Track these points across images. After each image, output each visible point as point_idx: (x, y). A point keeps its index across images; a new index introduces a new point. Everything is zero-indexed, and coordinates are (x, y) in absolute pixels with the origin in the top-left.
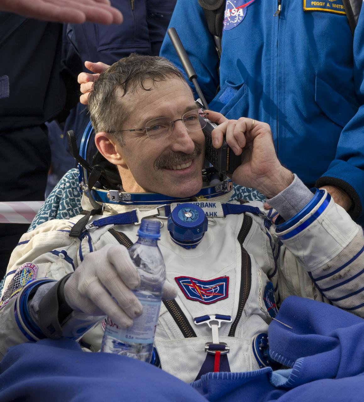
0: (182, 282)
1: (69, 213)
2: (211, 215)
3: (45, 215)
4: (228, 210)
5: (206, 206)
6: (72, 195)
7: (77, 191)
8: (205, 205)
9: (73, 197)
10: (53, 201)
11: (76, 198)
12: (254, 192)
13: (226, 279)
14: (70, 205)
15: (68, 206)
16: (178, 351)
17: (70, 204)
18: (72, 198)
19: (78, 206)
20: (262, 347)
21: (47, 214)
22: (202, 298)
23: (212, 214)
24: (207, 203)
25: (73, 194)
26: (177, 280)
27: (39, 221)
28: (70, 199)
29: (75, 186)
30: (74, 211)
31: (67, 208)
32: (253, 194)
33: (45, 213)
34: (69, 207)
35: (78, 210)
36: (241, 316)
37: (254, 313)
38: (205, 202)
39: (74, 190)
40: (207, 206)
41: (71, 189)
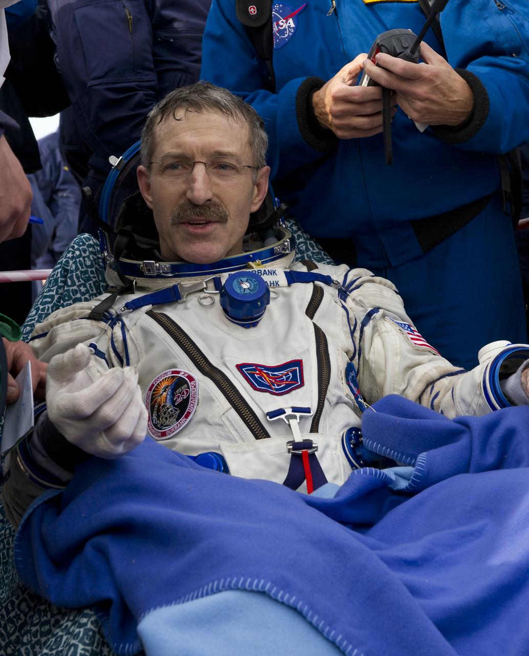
0: (246, 370)
1: (80, 290)
2: (272, 285)
3: (51, 293)
4: (293, 277)
5: (264, 274)
6: (84, 266)
7: (90, 260)
8: (262, 272)
9: (85, 269)
10: (59, 275)
11: (90, 270)
12: (308, 253)
13: (299, 363)
14: (81, 280)
15: (79, 281)
16: (250, 456)
17: (82, 278)
18: (83, 270)
19: (92, 280)
20: (353, 444)
21: (53, 291)
22: (272, 389)
23: (273, 283)
24: (265, 271)
25: (86, 265)
26: (240, 367)
27: (43, 300)
28: (81, 272)
29: (87, 253)
30: (88, 286)
31: (77, 284)
32: (307, 255)
33: (49, 291)
34: (81, 281)
35: (92, 285)
36: (323, 406)
37: (339, 401)
38: (263, 270)
39: (86, 259)
40: (266, 273)
41: (81, 259)
